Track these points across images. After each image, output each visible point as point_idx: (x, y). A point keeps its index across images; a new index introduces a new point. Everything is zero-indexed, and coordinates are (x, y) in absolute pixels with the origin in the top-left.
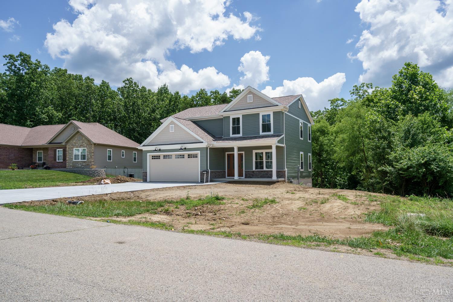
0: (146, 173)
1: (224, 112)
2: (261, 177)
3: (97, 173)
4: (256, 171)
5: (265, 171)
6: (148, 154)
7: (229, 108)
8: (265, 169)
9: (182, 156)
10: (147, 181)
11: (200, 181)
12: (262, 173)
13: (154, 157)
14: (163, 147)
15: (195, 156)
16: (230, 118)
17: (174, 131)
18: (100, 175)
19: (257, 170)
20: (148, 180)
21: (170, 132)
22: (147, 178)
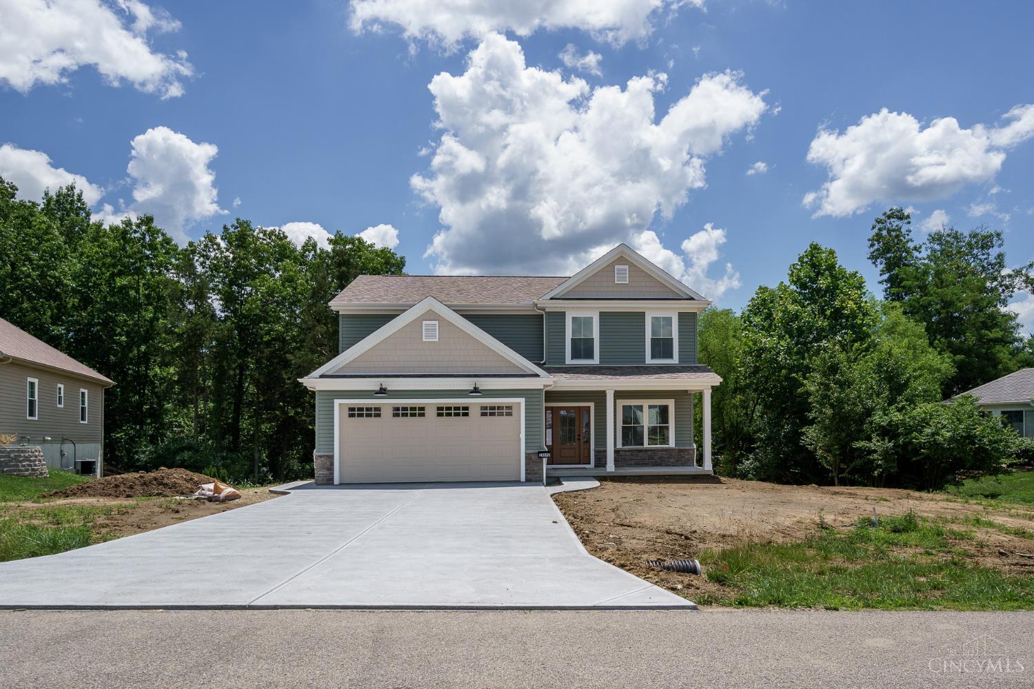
0: (332, 457)
1: (551, 299)
2: (637, 465)
3: (27, 459)
4: (625, 451)
5: (646, 450)
6: (337, 402)
7: (563, 293)
8: (646, 445)
9: (461, 411)
10: (333, 484)
11: (523, 478)
12: (640, 454)
13: (354, 412)
14: (394, 384)
15: (508, 411)
16: (565, 315)
17: (437, 340)
18: (35, 465)
19: (627, 447)
20: (336, 481)
21: (424, 340)
22: (333, 474)
